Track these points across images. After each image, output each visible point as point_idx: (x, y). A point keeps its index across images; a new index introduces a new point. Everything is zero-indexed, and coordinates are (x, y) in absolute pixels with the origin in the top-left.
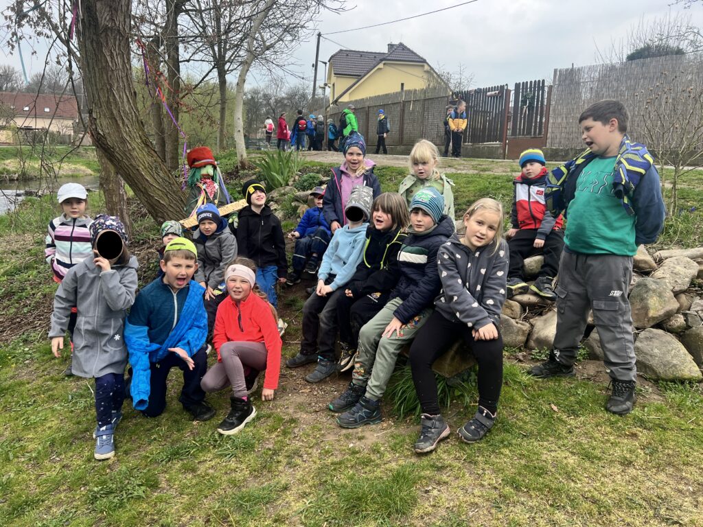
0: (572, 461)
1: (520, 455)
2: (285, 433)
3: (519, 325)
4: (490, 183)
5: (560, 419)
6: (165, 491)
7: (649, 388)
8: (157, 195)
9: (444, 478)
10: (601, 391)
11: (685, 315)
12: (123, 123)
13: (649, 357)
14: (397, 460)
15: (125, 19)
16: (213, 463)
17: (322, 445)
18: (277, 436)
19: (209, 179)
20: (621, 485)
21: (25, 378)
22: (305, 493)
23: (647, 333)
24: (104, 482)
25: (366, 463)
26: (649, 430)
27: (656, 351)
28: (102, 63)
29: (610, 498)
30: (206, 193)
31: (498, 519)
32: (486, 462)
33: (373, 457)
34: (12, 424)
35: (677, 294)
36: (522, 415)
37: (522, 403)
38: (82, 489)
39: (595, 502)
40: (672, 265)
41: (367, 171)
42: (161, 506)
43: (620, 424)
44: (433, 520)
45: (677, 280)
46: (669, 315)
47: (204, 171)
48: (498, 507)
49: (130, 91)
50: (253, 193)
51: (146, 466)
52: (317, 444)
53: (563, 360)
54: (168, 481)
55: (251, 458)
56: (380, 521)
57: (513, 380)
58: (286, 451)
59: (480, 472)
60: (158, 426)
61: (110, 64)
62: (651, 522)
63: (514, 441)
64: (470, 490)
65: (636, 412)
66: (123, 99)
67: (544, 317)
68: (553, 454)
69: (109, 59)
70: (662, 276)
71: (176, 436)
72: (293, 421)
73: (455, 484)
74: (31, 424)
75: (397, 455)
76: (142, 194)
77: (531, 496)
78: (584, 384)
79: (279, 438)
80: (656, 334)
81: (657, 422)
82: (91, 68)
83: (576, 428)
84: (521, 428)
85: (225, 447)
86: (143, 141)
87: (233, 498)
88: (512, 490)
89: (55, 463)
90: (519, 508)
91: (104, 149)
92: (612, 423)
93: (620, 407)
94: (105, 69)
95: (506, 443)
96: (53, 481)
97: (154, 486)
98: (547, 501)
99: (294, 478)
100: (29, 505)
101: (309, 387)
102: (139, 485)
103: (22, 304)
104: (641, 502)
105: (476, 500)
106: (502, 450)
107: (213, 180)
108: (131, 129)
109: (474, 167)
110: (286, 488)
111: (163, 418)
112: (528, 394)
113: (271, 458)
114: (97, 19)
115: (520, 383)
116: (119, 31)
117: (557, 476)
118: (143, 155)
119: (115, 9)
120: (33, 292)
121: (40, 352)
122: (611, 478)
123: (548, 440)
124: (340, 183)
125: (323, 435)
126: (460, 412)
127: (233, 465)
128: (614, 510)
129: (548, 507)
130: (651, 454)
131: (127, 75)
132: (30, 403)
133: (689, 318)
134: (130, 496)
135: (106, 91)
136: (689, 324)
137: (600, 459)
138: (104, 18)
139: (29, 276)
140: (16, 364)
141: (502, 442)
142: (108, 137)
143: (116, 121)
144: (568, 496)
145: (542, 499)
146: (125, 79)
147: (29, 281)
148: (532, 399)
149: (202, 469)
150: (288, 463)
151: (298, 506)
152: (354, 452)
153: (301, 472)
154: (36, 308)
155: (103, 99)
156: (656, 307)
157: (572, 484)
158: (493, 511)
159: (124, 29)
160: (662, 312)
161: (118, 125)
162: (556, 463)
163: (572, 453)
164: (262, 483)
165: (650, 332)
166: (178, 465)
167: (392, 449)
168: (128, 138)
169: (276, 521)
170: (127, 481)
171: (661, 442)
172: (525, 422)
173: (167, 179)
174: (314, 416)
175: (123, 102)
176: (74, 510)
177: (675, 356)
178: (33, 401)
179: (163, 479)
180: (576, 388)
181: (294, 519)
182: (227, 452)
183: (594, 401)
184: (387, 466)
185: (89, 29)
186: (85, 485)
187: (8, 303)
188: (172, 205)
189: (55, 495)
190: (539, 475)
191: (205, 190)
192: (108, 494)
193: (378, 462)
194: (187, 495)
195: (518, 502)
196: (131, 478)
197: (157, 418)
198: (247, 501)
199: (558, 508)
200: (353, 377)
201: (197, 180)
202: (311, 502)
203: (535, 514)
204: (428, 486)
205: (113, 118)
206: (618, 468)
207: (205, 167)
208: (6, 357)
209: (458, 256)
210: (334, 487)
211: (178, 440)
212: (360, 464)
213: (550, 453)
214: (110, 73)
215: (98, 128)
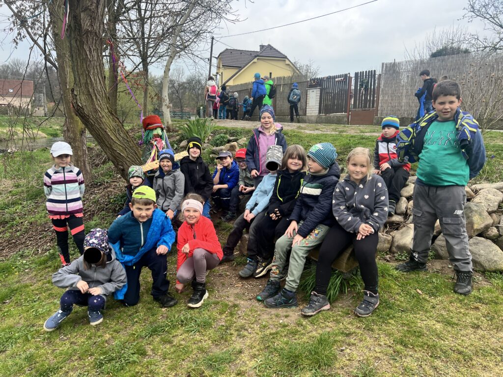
0: (439, 327)
1: (402, 324)
2: (231, 314)
3: (385, 237)
4: (350, 140)
5: (426, 300)
6: (152, 357)
7: (478, 277)
8: (119, 149)
9: (352, 341)
10: (448, 279)
11: (497, 227)
12: (96, 98)
13: (478, 256)
14: (316, 330)
15: (100, 25)
16: (183, 337)
17: (260, 321)
18: (226, 317)
19: (158, 137)
20: (475, 342)
21: (28, 282)
22: (255, 355)
23: (474, 240)
24: (105, 353)
25: (294, 333)
26: (486, 304)
27: (482, 252)
28: (83, 55)
29: (470, 350)
30: (157, 147)
31: (396, 367)
32: (380, 330)
33: (299, 329)
34: (25, 315)
35: (490, 213)
36: (398, 297)
37: (396, 289)
38: (89, 358)
39: (460, 353)
40: (485, 194)
41: (277, 131)
42: (153, 367)
43: (466, 301)
44: (351, 370)
45: (489, 204)
46: (487, 228)
47: (155, 132)
48: (394, 359)
49: (102, 76)
50: (192, 148)
51: (134, 340)
52: (256, 321)
53: (420, 259)
54: (153, 350)
55: (211, 331)
56: (314, 371)
57: (387, 274)
58: (235, 326)
59: (377, 336)
60: (137, 313)
61: (89, 56)
62: (500, 364)
63: (396, 315)
64: (372, 349)
65: (474, 293)
66: (97, 81)
67: (401, 231)
68: (425, 322)
69: (88, 53)
70: (479, 201)
71: (151, 319)
72: (235, 306)
73: (361, 345)
74: (40, 314)
75: (316, 327)
76: (108, 149)
77: (416, 351)
78: (436, 275)
79: (229, 318)
80: (481, 240)
81: (490, 299)
82: (74, 59)
83: (437, 304)
84: (399, 306)
85: (190, 326)
86: (109, 111)
87: (204, 360)
88: (402, 347)
89: (64, 341)
90: (409, 359)
91: (82, 116)
92: (461, 301)
93: (464, 290)
94: (86, 59)
95: (391, 316)
96: (67, 353)
97: (143, 354)
98: (428, 354)
99: (245, 345)
100: (51, 371)
101: (240, 283)
102: (133, 354)
103: (14, 230)
104: (491, 351)
105: (378, 355)
106: (389, 321)
107: (161, 138)
108: (101, 102)
109: (334, 130)
110: (240, 352)
111: (139, 307)
112: (399, 283)
113: (225, 332)
114: (81, 25)
115: (392, 275)
116: (96, 33)
117: (431, 337)
118: (110, 121)
119: (94, 18)
120: (21, 221)
121: (36, 263)
122: (468, 337)
123: (419, 314)
124: (258, 140)
125: (259, 315)
126: (353, 296)
127: (198, 337)
128: (474, 358)
129: (429, 357)
130: (491, 320)
131: (100, 65)
132: (35, 300)
133: (500, 230)
134: (127, 361)
135: (85, 76)
136: (501, 233)
137: (457, 324)
138: (86, 24)
139: (16, 210)
140: (19, 272)
141: (388, 315)
142: (85, 109)
143: (92, 97)
144: (441, 350)
145: (423, 352)
146: (98, 67)
147: (17, 213)
148: (402, 286)
149: (176, 341)
150: (238, 335)
151: (252, 364)
152: (285, 326)
153: (249, 341)
154: (26, 232)
155: (82, 81)
156: (479, 222)
157: (442, 342)
158: (391, 362)
159: (99, 32)
160: (483, 226)
161: (92, 99)
162: (429, 328)
163: (436, 321)
164: (223, 349)
165: (476, 239)
166: (158, 339)
167: (311, 323)
168: (99, 109)
169: (238, 374)
170: (123, 351)
171: (496, 312)
172: (401, 302)
173: (125, 138)
174: (249, 302)
175: (96, 84)
176: (86, 373)
177: (495, 255)
178: (37, 298)
179: (149, 349)
180: (431, 278)
181: (251, 373)
182: (192, 329)
183: (446, 287)
184: (310, 334)
185: (75, 31)
186: (91, 355)
187: (2, 229)
188: (129, 156)
189: (69, 364)
190: (419, 337)
191: (156, 145)
192: (110, 361)
193: (303, 331)
194: (169, 359)
195: (408, 355)
196: (125, 349)
197: (135, 307)
198: (214, 362)
199: (436, 358)
200: (271, 276)
201: (151, 138)
202: (261, 361)
203: (421, 362)
204: (342, 347)
205: (89, 95)
206: (470, 330)
207: (156, 129)
208: (11, 268)
209: (347, 189)
210: (275, 349)
211: (155, 321)
212: (290, 334)
213: (422, 322)
214: (88, 63)
215: (78, 102)
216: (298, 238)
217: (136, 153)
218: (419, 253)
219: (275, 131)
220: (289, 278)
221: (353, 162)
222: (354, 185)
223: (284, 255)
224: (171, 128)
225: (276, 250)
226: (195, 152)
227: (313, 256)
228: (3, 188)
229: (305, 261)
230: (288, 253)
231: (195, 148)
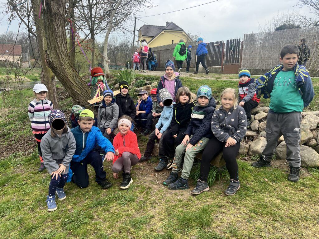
0: (278, 202)
1: (255, 200)
2: (147, 194)
3: (245, 145)
4: (223, 84)
5: (270, 185)
6: (97, 220)
7: (303, 171)
8: (76, 89)
9: (223, 210)
10: (284, 172)
11: (316, 139)
12: (61, 56)
13: (303, 157)
14: (200, 204)
15: (63, 9)
16: (117, 207)
17: (165, 198)
18: (144, 195)
19: (101, 82)
20: (301, 211)
21: (19, 173)
22: (162, 219)
24: (68, 217)
25: (187, 205)
26: (308, 188)
27: (306, 155)
28: (53, 29)
29: (297, 216)
30: (100, 88)
31: (251, 227)
32: (241, 203)
33: (190, 203)
34: (17, 193)
35: (312, 130)
36: (252, 183)
37: (251, 178)
38: (58, 220)
39: (291, 218)
40: (309, 118)
41: (176, 77)
42: (98, 226)
43: (295, 186)
44: (222, 228)
45: (311, 124)
46: (309, 139)
47: (99, 78)
48: (249, 222)
49: (65, 42)
50: (123, 88)
51: (86, 209)
52: (162, 198)
53: (266, 159)
54: (98, 216)
55: (134, 204)
56: (199, 229)
57: (246, 168)
58: (149, 201)
59: (239, 207)
60: (88, 192)
61: (57, 30)
62: (316, 225)
63: (251, 194)
64: (236, 215)
65: (301, 181)
66: (62, 46)
67: (255, 141)
68: (269, 199)
69: (56, 27)
70: (305, 123)
71: (97, 196)
72: (150, 188)
73: (228, 213)
74: (27, 193)
75: (200, 201)
76: (69, 89)
77: (263, 217)
78: (276, 169)
80: (305, 148)
81: (311, 185)
82: (47, 31)
83: (277, 188)
84: (253, 188)
85: (121, 201)
86: (70, 65)
87: (130, 222)
88: (254, 215)
89: (42, 210)
90: (259, 222)
91: (52, 68)
92: (292, 186)
93: (294, 178)
94: (54, 31)
95: (248, 195)
96: (44, 218)
97: (92, 218)
98: (271, 219)
99: (156, 213)
100: (34, 229)
101: (153, 174)
102: (85, 218)
103: (10, 140)
104: (310, 217)
105: (239, 219)
106: (247, 198)
107: (103, 82)
108: (65, 59)
109: (213, 77)
110: (153, 217)
111: (89, 189)
112: (253, 174)
113: (143, 204)
114: (51, 9)
115: (249, 169)
116: (61, 14)
117: (273, 208)
118: (70, 71)
119: (59, 5)
120: (15, 134)
121: (24, 161)
122: (296, 208)
123: (265, 194)
124: (164, 84)
125: (165, 194)
126: (224, 182)
127: (126, 208)
128: (300, 221)
129: (271, 221)
130: (311, 198)
131: (63, 35)
132: (24, 184)
133: (318, 141)
134: (82, 223)
135: (54, 42)
136: (318, 143)
137: (289, 200)
138: (54, 8)
139: (11, 127)
140: (13, 166)
141: (246, 195)
142: (54, 63)
143: (58, 55)
144: (279, 216)
145: (268, 218)
146: (63, 37)
147: (12, 129)
148: (255, 176)
149: (112, 210)
150: (152, 207)
151: (160, 224)
152: (181, 201)
153: (158, 210)
154: (18, 141)
155: (53, 46)
156: (304, 136)
157: (280, 211)
158: (248, 224)
159: (63, 14)
160: (307, 138)
161: (59, 57)
162: (272, 203)
163: (276, 198)
164: (142, 215)
165: (303, 147)
166: (101, 209)
167: (197, 199)
168: (63, 63)
169: (151, 231)
170: (79, 216)
171: (314, 193)
172: (254, 186)
173: (80, 82)
174: (159, 186)
175: (61, 47)
176: (56, 230)
177: (314, 157)
178: (25, 183)
179: (95, 215)
180: (273, 171)
181: (159, 230)
182: (122, 203)
183: (283, 177)
184: (197, 206)
185: (47, 13)
186: (59, 219)
187: (3, 139)
188: (83, 94)
189: (45, 224)
190: (265, 208)
191: (99, 87)
192: (71, 222)
193: (192, 204)
194: (108, 221)
195: (258, 219)
196: (81, 215)
197: (86, 189)
198: (136, 223)
199: (276, 221)
200: (172, 169)
201: (96, 82)
202: (166, 223)
203: (266, 224)
204: (217, 214)
205: (57, 54)
206: (298, 204)
207: (99, 76)
208: (8, 164)
209: (221, 115)
210: (175, 216)
211: (99, 198)
212: (184, 206)
213: (268, 199)
214: (56, 34)
215: (50, 59)
216: (190, 146)
217: (87, 92)
218: (266, 155)
219: (175, 78)
220: (184, 171)
221: (224, 97)
222: (225, 112)
223: (180, 156)
224: (109, 75)
225: (176, 153)
226: (125, 91)
227: (198, 157)
228: (3, 113)
229: (194, 160)
230: (183, 155)
231: (125, 88)
